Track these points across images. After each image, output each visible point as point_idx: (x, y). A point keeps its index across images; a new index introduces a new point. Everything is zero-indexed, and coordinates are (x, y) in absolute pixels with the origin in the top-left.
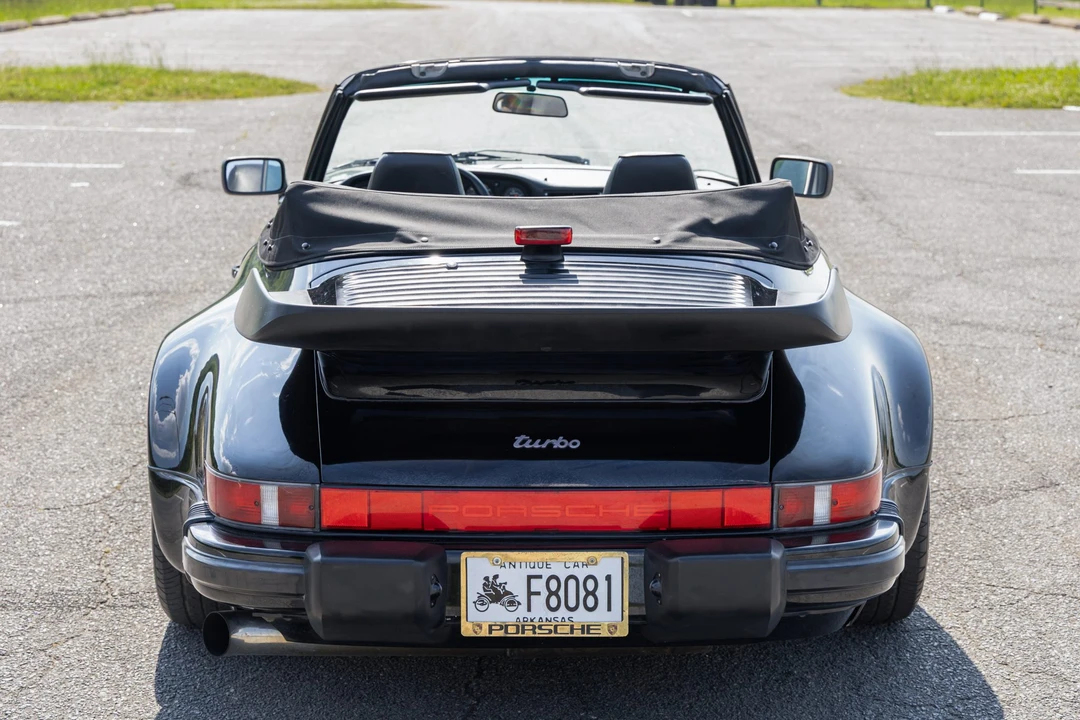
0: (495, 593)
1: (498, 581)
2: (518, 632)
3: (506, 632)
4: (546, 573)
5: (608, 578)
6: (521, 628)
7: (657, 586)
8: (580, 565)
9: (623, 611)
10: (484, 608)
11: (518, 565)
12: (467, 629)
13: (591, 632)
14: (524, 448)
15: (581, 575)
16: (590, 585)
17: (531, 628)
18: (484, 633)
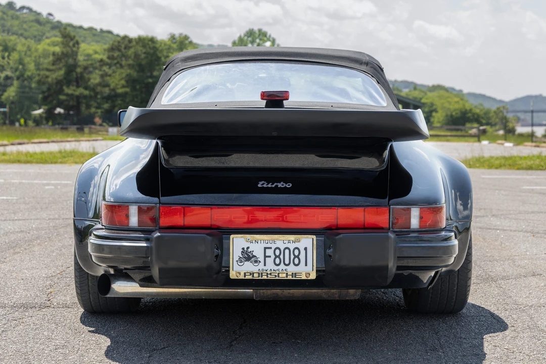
0: (248, 256)
1: (249, 250)
2: (259, 277)
3: (253, 276)
4: (274, 246)
5: (306, 249)
6: (261, 274)
7: (330, 251)
8: (291, 242)
9: (313, 266)
10: (242, 264)
11: (259, 242)
12: (233, 275)
13: (297, 276)
14: (263, 187)
15: (292, 247)
16: (296, 252)
17: (266, 274)
18: (242, 277)
